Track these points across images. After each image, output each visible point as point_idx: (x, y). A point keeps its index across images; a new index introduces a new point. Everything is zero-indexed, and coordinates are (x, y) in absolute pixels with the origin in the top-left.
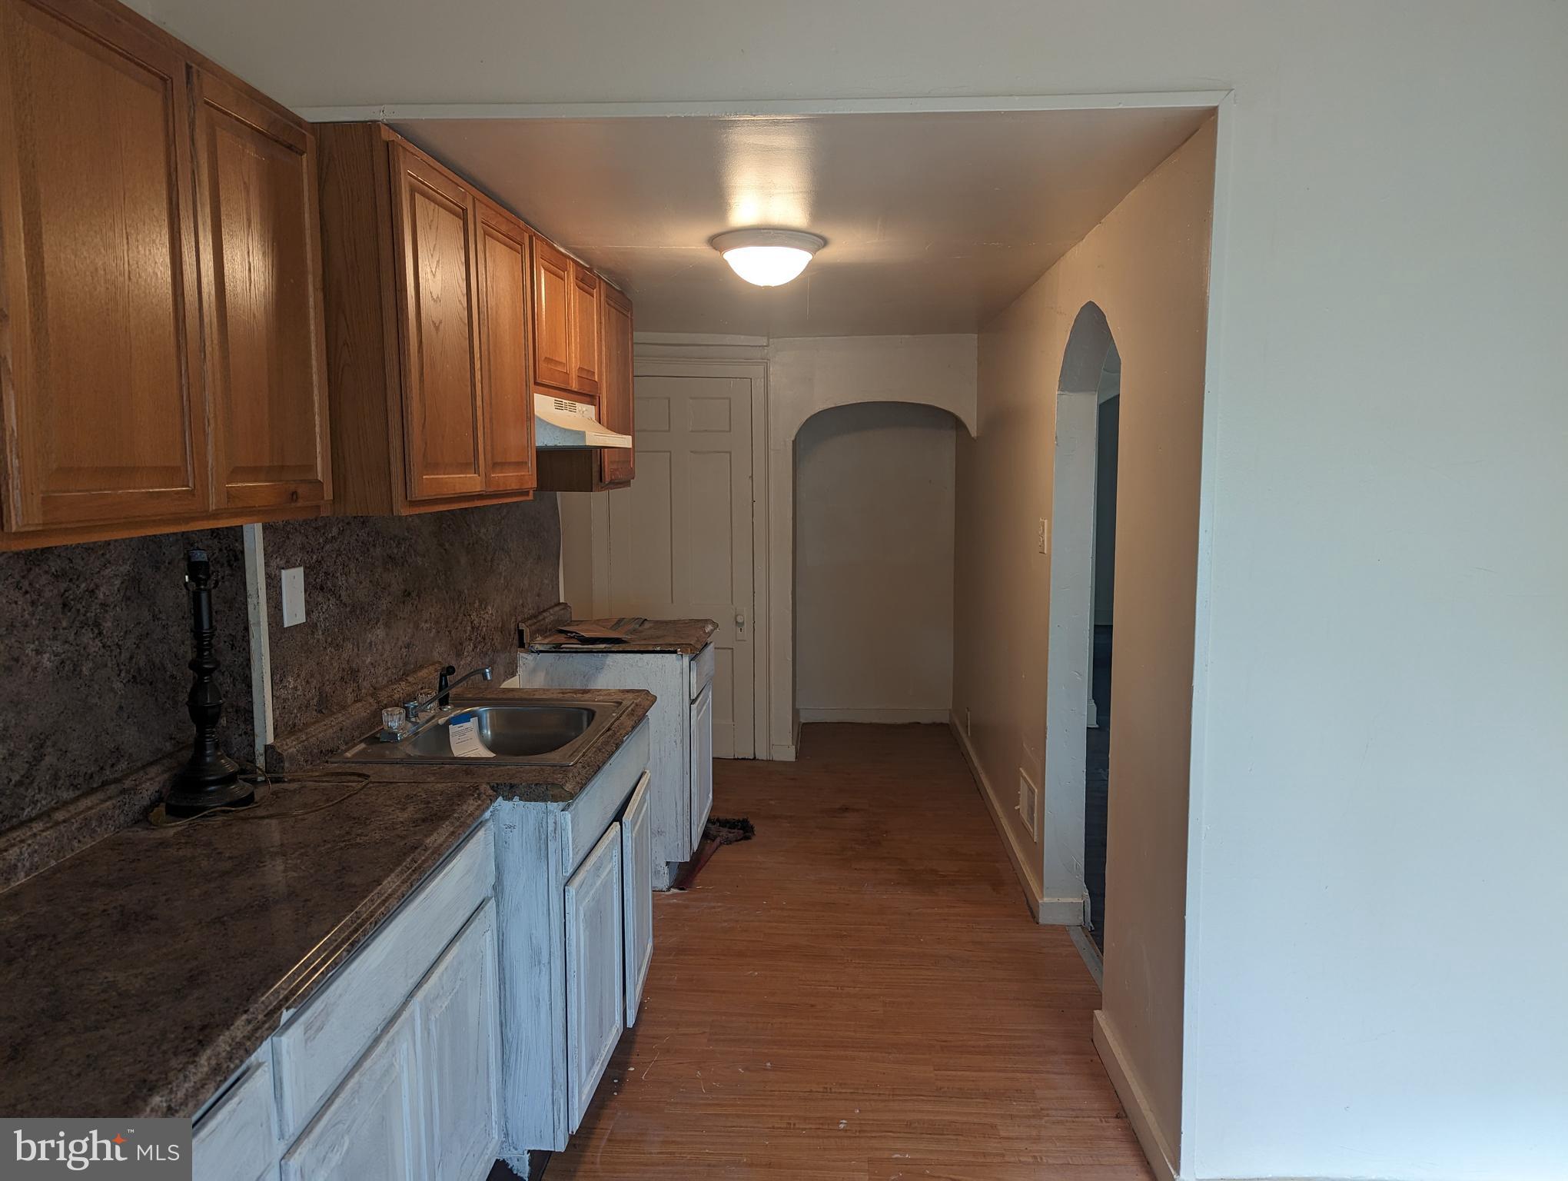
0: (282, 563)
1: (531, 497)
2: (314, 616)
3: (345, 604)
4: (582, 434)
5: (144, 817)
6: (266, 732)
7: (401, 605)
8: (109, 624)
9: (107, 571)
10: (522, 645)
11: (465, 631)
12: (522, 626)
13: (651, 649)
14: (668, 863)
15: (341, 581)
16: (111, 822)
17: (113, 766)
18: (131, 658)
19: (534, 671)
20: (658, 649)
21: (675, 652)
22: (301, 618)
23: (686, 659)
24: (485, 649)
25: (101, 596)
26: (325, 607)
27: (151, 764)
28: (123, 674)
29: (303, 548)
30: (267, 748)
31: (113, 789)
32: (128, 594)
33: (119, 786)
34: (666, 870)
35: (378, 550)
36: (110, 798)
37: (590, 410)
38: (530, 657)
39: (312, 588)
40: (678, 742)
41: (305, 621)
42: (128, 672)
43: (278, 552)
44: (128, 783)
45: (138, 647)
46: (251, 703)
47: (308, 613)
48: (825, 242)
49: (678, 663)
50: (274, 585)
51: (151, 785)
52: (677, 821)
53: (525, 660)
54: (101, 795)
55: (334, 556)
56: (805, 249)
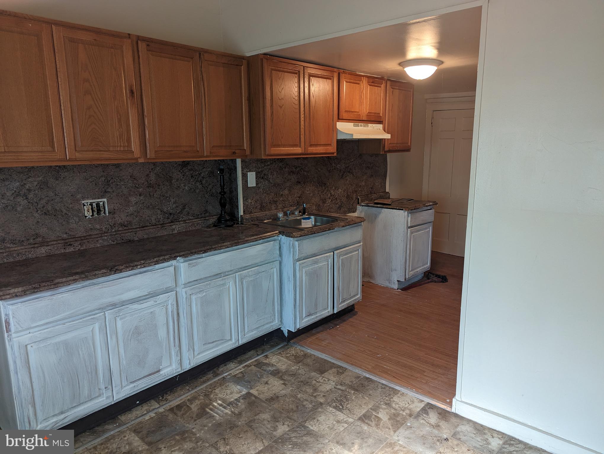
0: (248, 170)
1: (335, 154)
2: (260, 185)
3: (271, 183)
4: (352, 135)
5: (208, 227)
6: (241, 213)
7: (296, 185)
8: (204, 182)
9: (204, 170)
10: (358, 203)
11: (328, 196)
12: (359, 197)
13: (395, 208)
14: (398, 281)
15: (270, 176)
16: (200, 225)
17: (204, 214)
18: (210, 190)
19: (361, 212)
20: (398, 208)
21: (403, 210)
22: (254, 185)
23: (406, 212)
24: (336, 202)
25: (202, 175)
26: (264, 183)
27: (215, 215)
28: (208, 194)
29: (256, 167)
30: (241, 216)
31: (203, 219)
32: (210, 175)
33: (204, 218)
34: (397, 283)
35: (287, 169)
36: (201, 220)
37: (380, 126)
38: (361, 207)
39: (258, 177)
40: (403, 241)
41: (255, 185)
42: (210, 193)
43: (246, 167)
44: (207, 218)
45: (212, 188)
46: (238, 204)
47: (257, 184)
48: (442, 62)
49: (404, 214)
50: (245, 176)
51: (213, 220)
52: (401, 267)
53: (359, 208)
54: (199, 219)
55: (268, 170)
56: (435, 66)
